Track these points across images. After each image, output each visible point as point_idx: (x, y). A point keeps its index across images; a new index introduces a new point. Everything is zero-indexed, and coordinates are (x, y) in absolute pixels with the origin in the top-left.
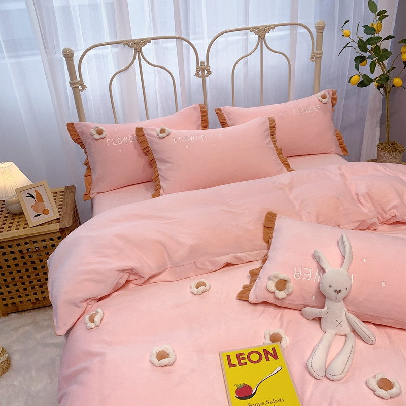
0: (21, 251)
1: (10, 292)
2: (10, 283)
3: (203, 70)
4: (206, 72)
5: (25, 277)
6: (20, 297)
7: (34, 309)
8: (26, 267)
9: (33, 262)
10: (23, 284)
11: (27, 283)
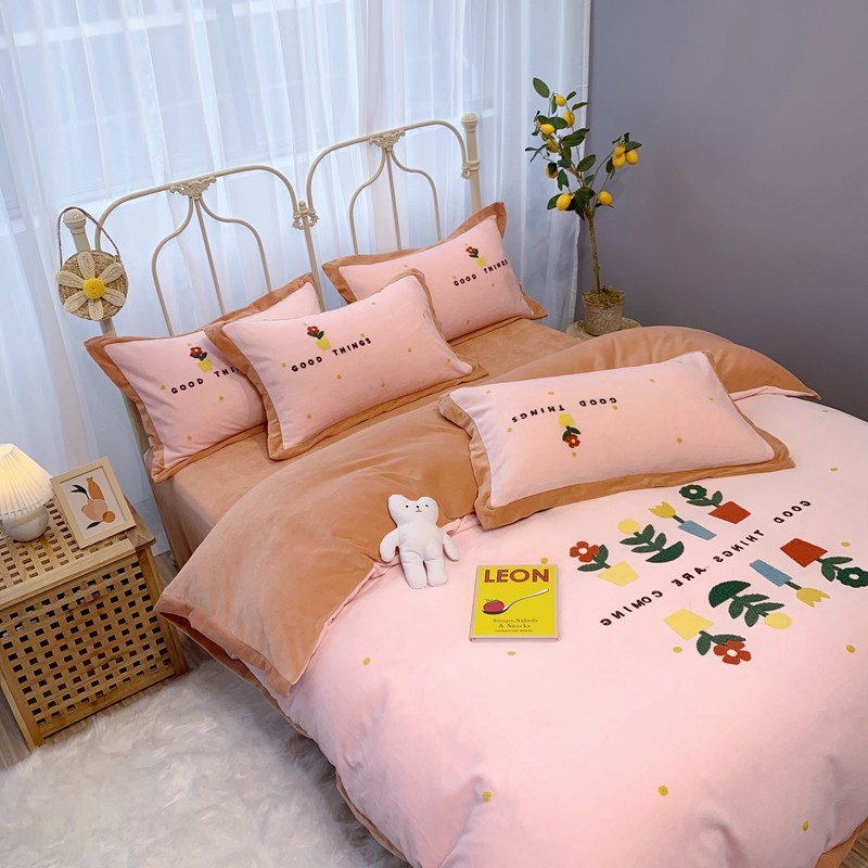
0: (65, 608)
1: (47, 694)
2: (50, 673)
3: (305, 217)
4: (309, 218)
5: (76, 655)
6: (67, 697)
7: (94, 714)
8: (77, 636)
9: (89, 623)
10: (73, 669)
11: (81, 668)
